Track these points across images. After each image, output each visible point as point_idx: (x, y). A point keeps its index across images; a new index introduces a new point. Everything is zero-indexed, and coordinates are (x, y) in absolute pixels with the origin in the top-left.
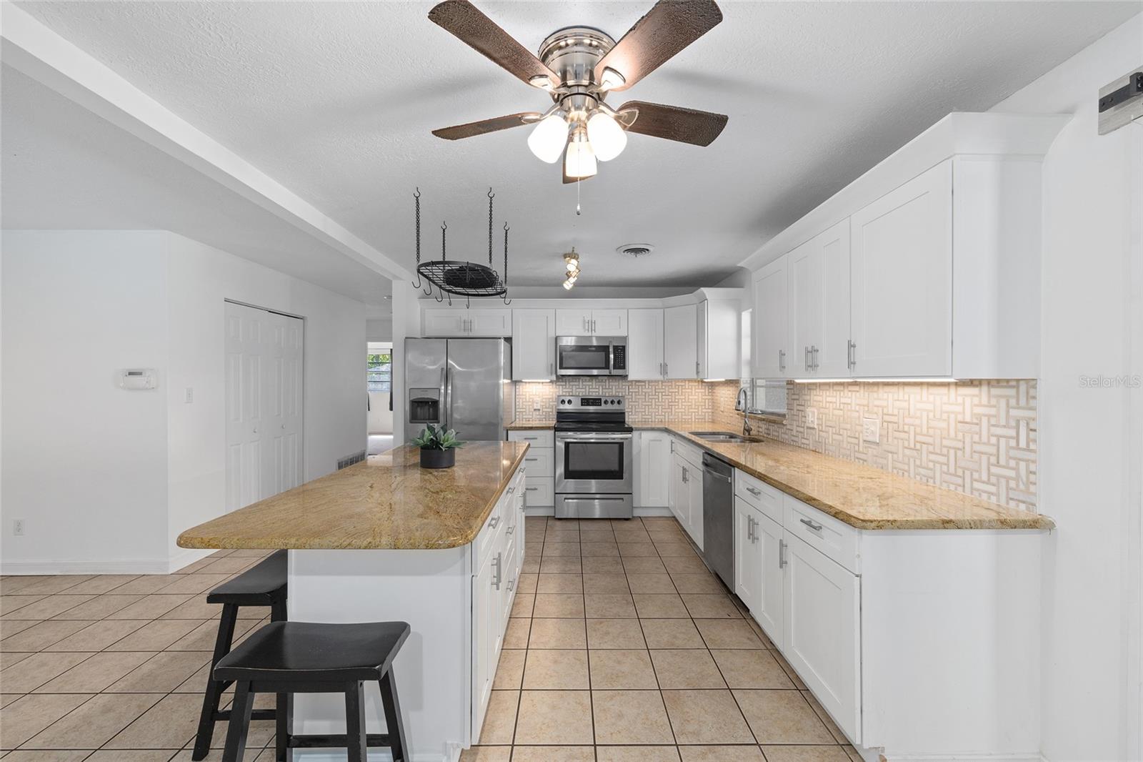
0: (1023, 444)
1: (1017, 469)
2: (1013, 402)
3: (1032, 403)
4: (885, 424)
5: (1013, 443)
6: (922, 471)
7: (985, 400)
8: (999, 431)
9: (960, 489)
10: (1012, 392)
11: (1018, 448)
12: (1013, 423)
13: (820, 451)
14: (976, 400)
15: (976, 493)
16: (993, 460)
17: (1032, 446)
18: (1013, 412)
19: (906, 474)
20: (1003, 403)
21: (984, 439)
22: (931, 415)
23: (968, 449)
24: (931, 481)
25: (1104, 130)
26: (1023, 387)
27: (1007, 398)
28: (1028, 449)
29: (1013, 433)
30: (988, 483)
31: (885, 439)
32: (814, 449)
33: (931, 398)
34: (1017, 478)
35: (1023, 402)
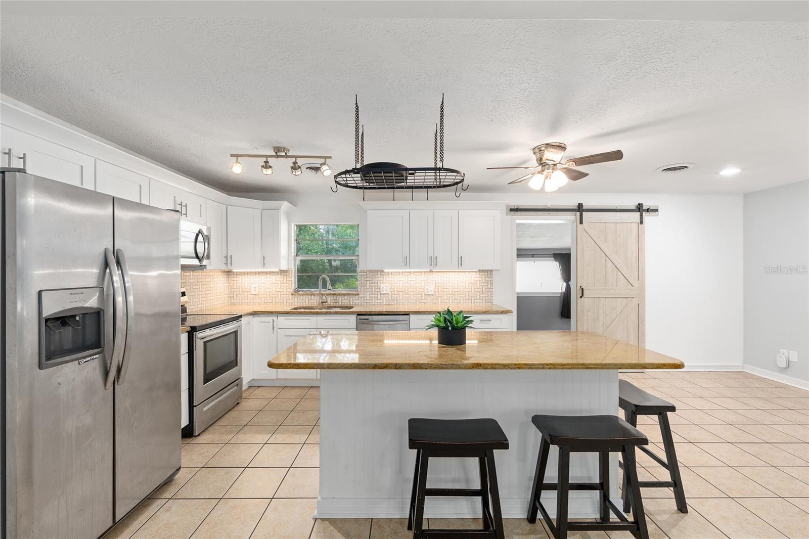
0: (489, 287)
1: (488, 294)
2: (487, 276)
3: (492, 276)
4: (437, 287)
5: (487, 287)
6: (455, 301)
7: (478, 276)
8: (483, 284)
9: (470, 304)
10: (487, 273)
11: (488, 288)
12: (487, 282)
13: (393, 304)
14: (475, 276)
15: (476, 303)
16: (481, 293)
17: (492, 287)
18: (487, 279)
19: (448, 304)
20: (484, 276)
21: (478, 287)
22: (459, 282)
23: (473, 291)
24: (459, 304)
25: (507, 214)
26: (489, 272)
27: (485, 275)
28: (491, 288)
29: (487, 284)
30: (480, 299)
31: (437, 293)
32: (387, 304)
33: (459, 276)
34: (488, 297)
35: (489, 276)
